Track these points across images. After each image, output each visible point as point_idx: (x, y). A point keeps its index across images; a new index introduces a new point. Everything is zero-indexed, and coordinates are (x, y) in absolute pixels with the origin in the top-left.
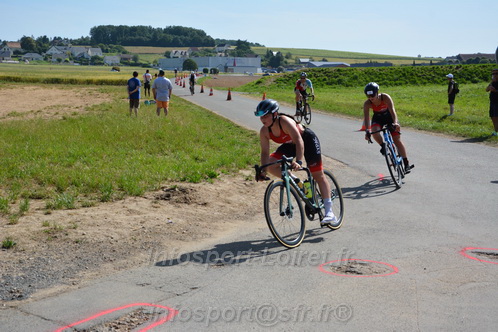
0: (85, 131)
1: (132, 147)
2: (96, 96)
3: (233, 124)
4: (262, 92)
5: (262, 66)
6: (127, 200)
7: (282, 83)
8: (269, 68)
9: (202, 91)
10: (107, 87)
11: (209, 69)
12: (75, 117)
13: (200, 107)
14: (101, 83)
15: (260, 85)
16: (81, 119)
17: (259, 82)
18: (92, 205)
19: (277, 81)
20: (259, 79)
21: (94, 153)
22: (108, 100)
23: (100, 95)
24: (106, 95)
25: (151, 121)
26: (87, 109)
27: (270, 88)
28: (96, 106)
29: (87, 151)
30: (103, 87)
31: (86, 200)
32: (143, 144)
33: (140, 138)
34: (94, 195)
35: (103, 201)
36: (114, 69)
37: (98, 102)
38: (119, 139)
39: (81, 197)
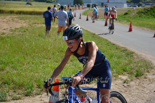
0: (11, 46)
1: (44, 58)
2: (17, 22)
3: (110, 43)
4: (128, 21)
5: (127, 2)
6: (43, 95)
7: (143, 14)
8: (132, 4)
9: (87, 20)
10: (24, 16)
11: (91, 4)
12: (4, 36)
13: (86, 31)
14: (20, 13)
15: (127, 16)
16: (8, 37)
17: (126, 14)
18: (19, 99)
19: (139, 13)
20: (126, 12)
21: (19, 61)
22: (25, 25)
23: (20, 21)
24: (23, 21)
25: (56, 40)
26: (11, 30)
27: (134, 18)
28: (17, 29)
29: (13, 60)
30: (21, 16)
31: (15, 95)
32: (51, 55)
33: (49, 51)
34: (20, 91)
35: (26, 96)
36: (28, 3)
37: (18, 26)
38: (34, 52)
39: (11, 92)
